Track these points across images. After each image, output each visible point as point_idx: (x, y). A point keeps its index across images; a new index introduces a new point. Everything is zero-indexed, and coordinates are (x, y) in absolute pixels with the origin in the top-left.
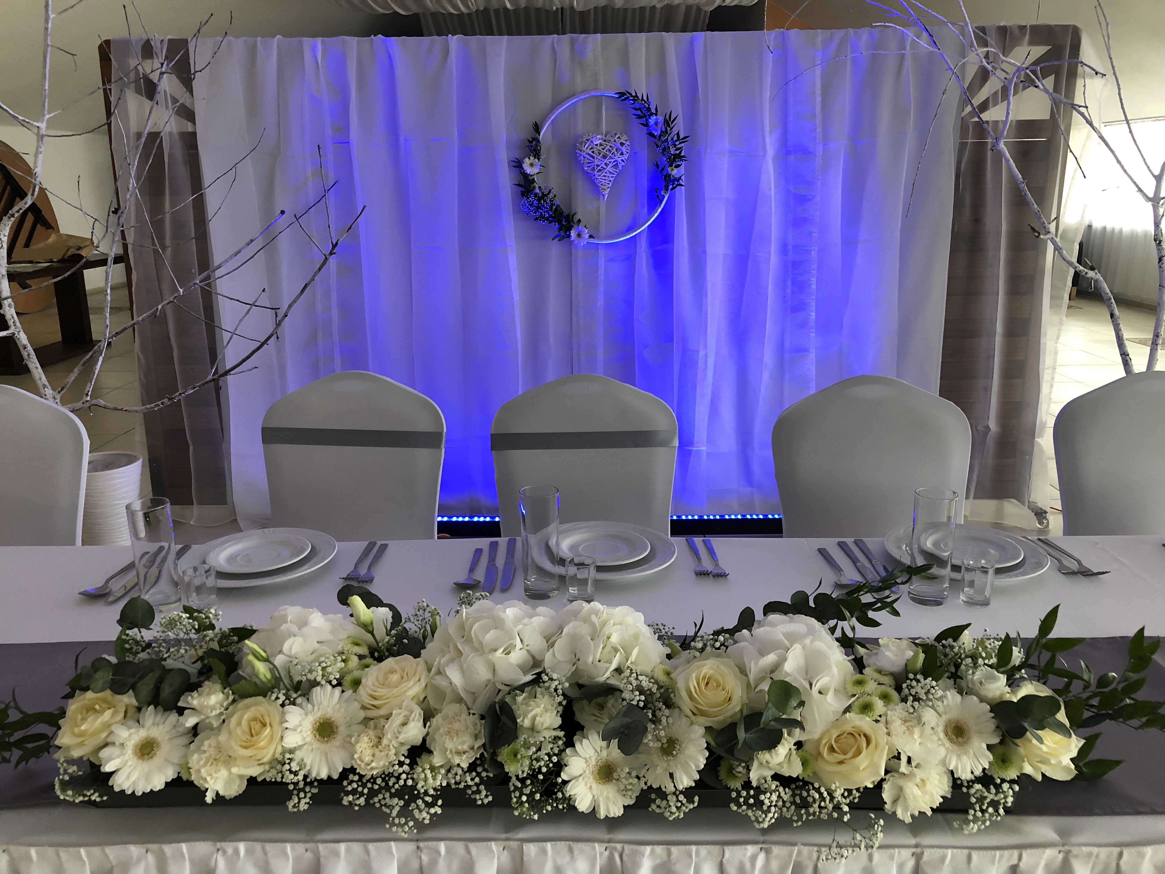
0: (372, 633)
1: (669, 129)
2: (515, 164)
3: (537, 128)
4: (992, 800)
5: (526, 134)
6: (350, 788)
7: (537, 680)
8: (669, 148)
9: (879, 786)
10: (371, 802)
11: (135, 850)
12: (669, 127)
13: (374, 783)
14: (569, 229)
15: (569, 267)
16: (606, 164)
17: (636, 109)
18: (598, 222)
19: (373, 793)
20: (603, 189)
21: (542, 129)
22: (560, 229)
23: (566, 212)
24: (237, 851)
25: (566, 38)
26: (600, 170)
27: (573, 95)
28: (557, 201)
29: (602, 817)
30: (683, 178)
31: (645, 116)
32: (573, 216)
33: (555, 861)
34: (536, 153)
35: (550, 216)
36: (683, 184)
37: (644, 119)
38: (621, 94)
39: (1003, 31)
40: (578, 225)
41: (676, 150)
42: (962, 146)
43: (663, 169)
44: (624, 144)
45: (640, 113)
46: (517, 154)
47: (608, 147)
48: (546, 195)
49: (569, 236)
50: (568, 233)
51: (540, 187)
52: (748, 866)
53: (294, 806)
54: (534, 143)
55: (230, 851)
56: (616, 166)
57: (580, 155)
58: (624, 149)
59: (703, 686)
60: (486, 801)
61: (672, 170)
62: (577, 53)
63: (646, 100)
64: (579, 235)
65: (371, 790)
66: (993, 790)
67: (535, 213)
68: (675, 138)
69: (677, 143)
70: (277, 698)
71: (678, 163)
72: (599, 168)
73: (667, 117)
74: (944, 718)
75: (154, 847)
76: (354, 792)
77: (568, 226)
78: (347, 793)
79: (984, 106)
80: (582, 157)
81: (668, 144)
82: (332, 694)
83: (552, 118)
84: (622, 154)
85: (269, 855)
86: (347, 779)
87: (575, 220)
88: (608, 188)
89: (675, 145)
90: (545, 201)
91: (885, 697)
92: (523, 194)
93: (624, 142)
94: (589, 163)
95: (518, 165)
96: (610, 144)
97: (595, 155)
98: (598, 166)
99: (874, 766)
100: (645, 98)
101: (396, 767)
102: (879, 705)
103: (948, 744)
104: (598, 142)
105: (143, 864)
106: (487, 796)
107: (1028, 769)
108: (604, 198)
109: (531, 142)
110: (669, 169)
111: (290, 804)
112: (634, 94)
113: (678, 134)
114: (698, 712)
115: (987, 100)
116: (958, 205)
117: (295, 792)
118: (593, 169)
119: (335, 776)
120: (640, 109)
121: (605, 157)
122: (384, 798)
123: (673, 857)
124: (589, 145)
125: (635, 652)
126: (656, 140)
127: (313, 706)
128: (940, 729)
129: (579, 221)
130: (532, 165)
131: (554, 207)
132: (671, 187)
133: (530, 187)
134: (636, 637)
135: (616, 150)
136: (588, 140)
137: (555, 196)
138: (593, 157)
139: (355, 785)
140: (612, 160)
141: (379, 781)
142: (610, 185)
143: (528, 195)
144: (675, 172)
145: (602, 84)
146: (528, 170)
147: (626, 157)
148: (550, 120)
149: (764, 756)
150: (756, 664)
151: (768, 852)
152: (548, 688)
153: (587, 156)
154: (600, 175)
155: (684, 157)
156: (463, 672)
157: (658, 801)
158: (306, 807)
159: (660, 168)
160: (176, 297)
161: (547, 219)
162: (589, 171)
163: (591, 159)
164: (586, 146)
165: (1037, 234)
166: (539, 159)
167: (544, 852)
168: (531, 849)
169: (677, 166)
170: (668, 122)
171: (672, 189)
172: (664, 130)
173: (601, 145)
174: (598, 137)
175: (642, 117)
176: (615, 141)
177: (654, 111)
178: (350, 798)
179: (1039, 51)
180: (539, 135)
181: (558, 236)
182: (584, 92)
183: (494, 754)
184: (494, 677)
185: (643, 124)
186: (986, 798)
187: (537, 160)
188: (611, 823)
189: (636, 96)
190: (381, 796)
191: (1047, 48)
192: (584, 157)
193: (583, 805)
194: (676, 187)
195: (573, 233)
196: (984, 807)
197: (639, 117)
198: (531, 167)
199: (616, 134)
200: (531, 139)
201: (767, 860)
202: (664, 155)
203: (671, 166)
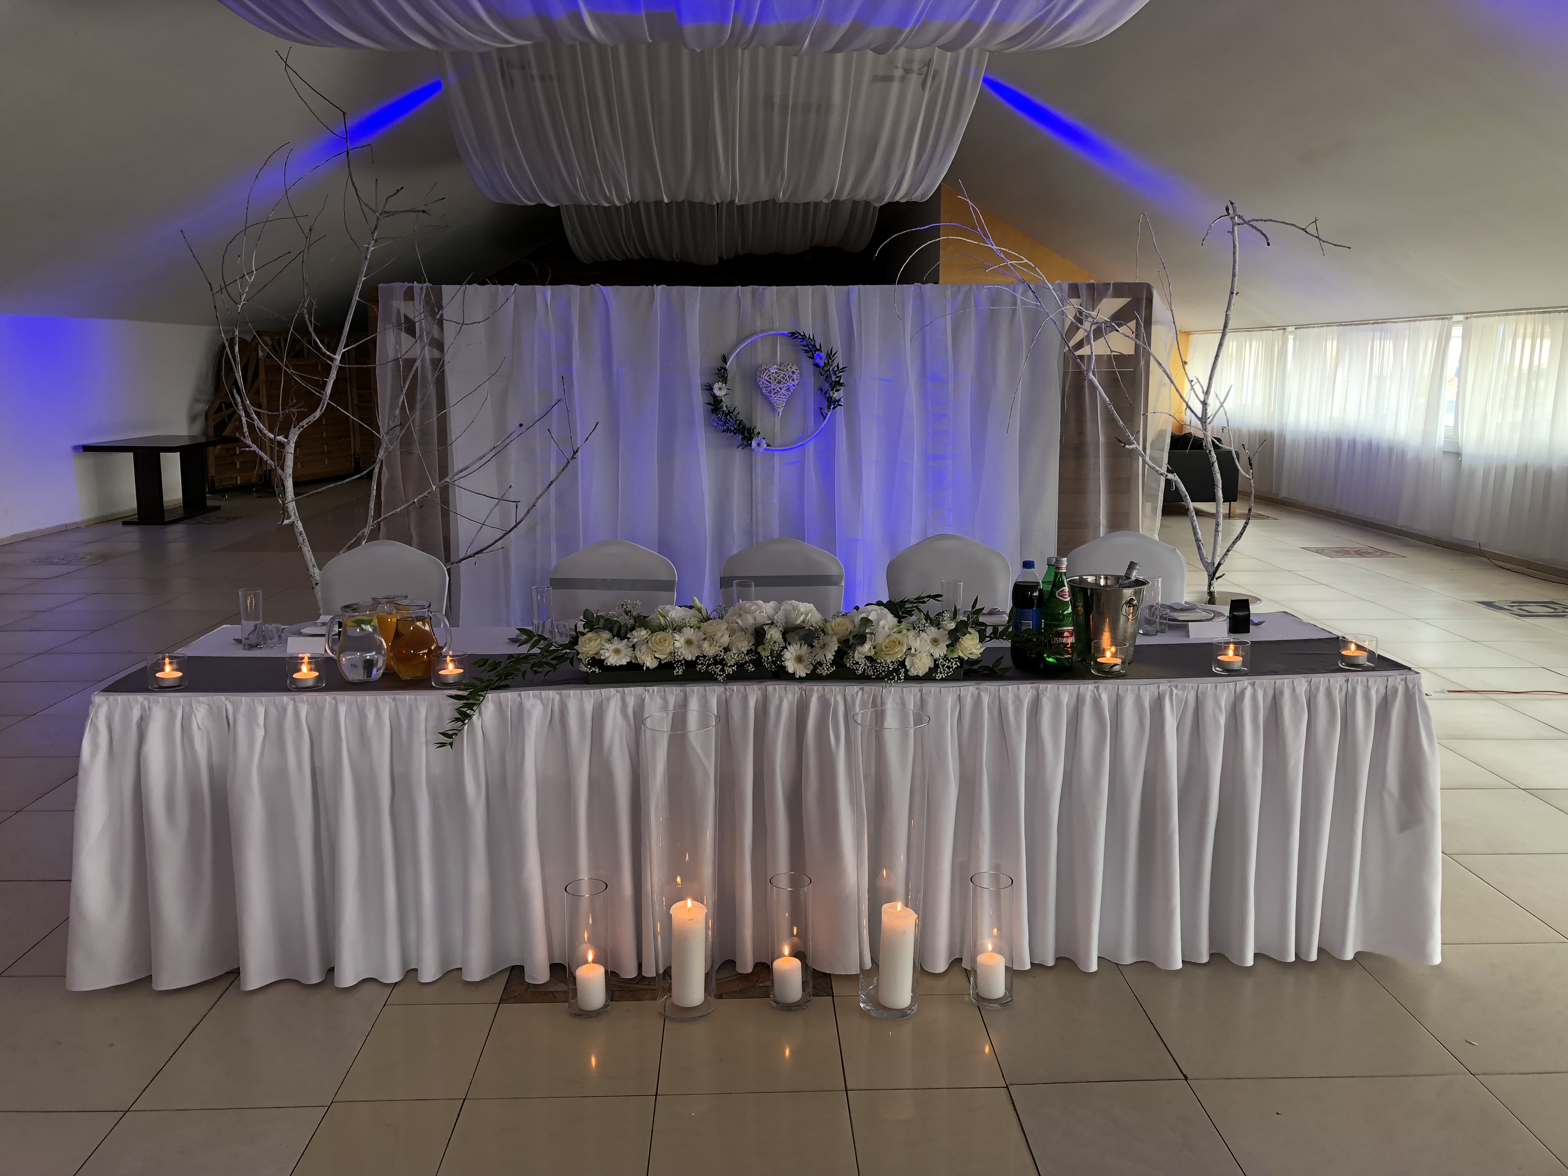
0: (701, 613)
1: (830, 361)
2: (706, 388)
3: (725, 359)
4: (947, 666)
5: (718, 363)
6: (700, 662)
7: (772, 623)
8: (831, 376)
9: (904, 661)
10: (708, 669)
11: (613, 691)
12: (831, 359)
13: (709, 660)
14: (751, 439)
15: (750, 468)
16: (780, 388)
17: (804, 346)
18: (774, 434)
19: (709, 665)
20: (777, 408)
21: (728, 360)
22: (743, 439)
23: (748, 426)
24: (653, 691)
25: (749, 289)
26: (775, 393)
27: (755, 334)
28: (740, 417)
29: (798, 677)
30: (842, 400)
31: (811, 351)
32: (753, 429)
33: (779, 694)
34: (724, 379)
35: (735, 429)
36: (842, 405)
37: (811, 353)
38: (793, 334)
39: (1091, 287)
40: (758, 437)
41: (836, 378)
42: (1065, 374)
43: (826, 393)
44: (795, 372)
45: (808, 349)
46: (707, 380)
47: (782, 375)
48: (732, 412)
49: (750, 445)
50: (749, 443)
51: (726, 406)
52: (855, 696)
53: (677, 673)
54: (722, 370)
55: (651, 691)
56: (788, 389)
57: (760, 381)
58: (795, 376)
59: (837, 626)
60: (752, 670)
61: (834, 393)
62: (757, 302)
63: (812, 339)
64: (759, 445)
65: (708, 663)
66: (947, 661)
67: (723, 426)
68: (836, 369)
69: (837, 372)
70: (669, 631)
71: (838, 388)
72: (775, 391)
73: (829, 352)
74: (930, 637)
75: (620, 689)
76: (702, 664)
77: (749, 436)
78: (699, 665)
79: (1080, 345)
80: (761, 382)
81: (830, 373)
82: (691, 631)
83: (737, 351)
84: (793, 380)
85: (666, 693)
86: (699, 659)
87: (755, 432)
88: (782, 407)
89: (835, 374)
90: (731, 417)
91: (908, 630)
92: (713, 411)
93: (795, 371)
94: (767, 387)
95: (709, 388)
96: (783, 373)
97: (771, 381)
98: (774, 389)
99: (901, 651)
100: (811, 337)
101: (719, 652)
102: (905, 631)
103: (931, 645)
104: (774, 371)
105: (615, 698)
106: (753, 668)
107: (961, 655)
108: (779, 415)
109: (720, 370)
110: (831, 393)
111: (675, 672)
112: (802, 334)
113: (838, 366)
114: (835, 634)
115: (1082, 340)
116: (1064, 421)
117: (677, 668)
118: (770, 392)
119: (694, 659)
120: (807, 346)
121: (779, 382)
122: (713, 668)
123: (826, 691)
124: (767, 373)
125: (810, 615)
126: (821, 370)
127: (683, 634)
128: (928, 641)
129: (759, 433)
130: (720, 389)
131: (738, 422)
132: (832, 406)
133: (719, 405)
134: (811, 611)
135: (789, 377)
136: (766, 369)
137: (739, 413)
138: (770, 383)
139: (702, 661)
140: (786, 385)
141: (712, 659)
142: (784, 405)
143: (717, 412)
144: (836, 395)
145: (777, 325)
146: (718, 393)
147: (796, 382)
148: (735, 354)
149: (860, 649)
150: (858, 617)
151: (862, 689)
152: (776, 626)
153: (765, 382)
154: (775, 397)
155: (843, 383)
156: (742, 620)
157: (820, 668)
158: (681, 673)
159: (824, 392)
160: (429, 493)
161: (733, 432)
162: (766, 394)
163: (769, 384)
164: (764, 374)
165: (1123, 445)
166: (726, 384)
167: (775, 689)
168: (770, 688)
169: (838, 390)
170: (830, 356)
171: (833, 408)
172: (826, 362)
173: (776, 373)
174: (774, 367)
175: (809, 352)
176: (787, 370)
177: (818, 347)
178: (700, 666)
179: (1120, 303)
180: (727, 365)
181: (742, 445)
182: (762, 331)
183: (756, 649)
184: (755, 621)
185: (810, 357)
186: (945, 664)
187: (724, 385)
188: (801, 679)
189: (804, 335)
190: (712, 667)
191: (1129, 300)
192: (763, 383)
193: (791, 670)
194: (836, 407)
195: (754, 443)
196: (944, 668)
197: (806, 351)
198: (719, 390)
199: (788, 365)
200: (720, 368)
201: (863, 695)
202: (827, 382)
203: (832, 390)
